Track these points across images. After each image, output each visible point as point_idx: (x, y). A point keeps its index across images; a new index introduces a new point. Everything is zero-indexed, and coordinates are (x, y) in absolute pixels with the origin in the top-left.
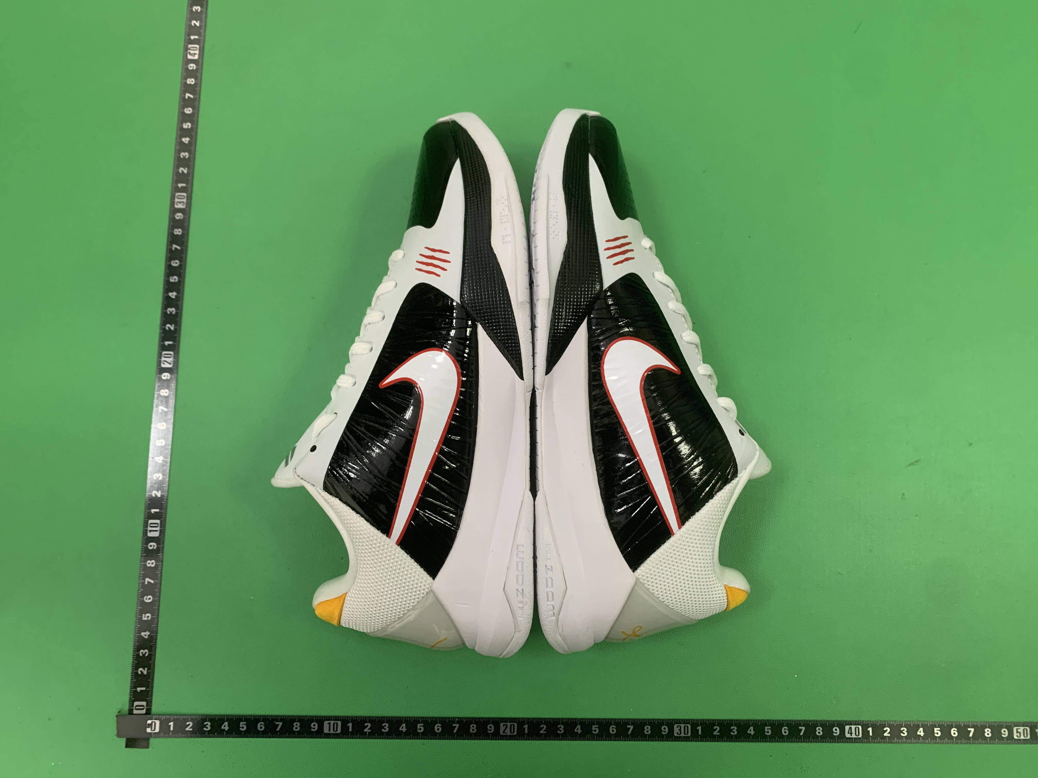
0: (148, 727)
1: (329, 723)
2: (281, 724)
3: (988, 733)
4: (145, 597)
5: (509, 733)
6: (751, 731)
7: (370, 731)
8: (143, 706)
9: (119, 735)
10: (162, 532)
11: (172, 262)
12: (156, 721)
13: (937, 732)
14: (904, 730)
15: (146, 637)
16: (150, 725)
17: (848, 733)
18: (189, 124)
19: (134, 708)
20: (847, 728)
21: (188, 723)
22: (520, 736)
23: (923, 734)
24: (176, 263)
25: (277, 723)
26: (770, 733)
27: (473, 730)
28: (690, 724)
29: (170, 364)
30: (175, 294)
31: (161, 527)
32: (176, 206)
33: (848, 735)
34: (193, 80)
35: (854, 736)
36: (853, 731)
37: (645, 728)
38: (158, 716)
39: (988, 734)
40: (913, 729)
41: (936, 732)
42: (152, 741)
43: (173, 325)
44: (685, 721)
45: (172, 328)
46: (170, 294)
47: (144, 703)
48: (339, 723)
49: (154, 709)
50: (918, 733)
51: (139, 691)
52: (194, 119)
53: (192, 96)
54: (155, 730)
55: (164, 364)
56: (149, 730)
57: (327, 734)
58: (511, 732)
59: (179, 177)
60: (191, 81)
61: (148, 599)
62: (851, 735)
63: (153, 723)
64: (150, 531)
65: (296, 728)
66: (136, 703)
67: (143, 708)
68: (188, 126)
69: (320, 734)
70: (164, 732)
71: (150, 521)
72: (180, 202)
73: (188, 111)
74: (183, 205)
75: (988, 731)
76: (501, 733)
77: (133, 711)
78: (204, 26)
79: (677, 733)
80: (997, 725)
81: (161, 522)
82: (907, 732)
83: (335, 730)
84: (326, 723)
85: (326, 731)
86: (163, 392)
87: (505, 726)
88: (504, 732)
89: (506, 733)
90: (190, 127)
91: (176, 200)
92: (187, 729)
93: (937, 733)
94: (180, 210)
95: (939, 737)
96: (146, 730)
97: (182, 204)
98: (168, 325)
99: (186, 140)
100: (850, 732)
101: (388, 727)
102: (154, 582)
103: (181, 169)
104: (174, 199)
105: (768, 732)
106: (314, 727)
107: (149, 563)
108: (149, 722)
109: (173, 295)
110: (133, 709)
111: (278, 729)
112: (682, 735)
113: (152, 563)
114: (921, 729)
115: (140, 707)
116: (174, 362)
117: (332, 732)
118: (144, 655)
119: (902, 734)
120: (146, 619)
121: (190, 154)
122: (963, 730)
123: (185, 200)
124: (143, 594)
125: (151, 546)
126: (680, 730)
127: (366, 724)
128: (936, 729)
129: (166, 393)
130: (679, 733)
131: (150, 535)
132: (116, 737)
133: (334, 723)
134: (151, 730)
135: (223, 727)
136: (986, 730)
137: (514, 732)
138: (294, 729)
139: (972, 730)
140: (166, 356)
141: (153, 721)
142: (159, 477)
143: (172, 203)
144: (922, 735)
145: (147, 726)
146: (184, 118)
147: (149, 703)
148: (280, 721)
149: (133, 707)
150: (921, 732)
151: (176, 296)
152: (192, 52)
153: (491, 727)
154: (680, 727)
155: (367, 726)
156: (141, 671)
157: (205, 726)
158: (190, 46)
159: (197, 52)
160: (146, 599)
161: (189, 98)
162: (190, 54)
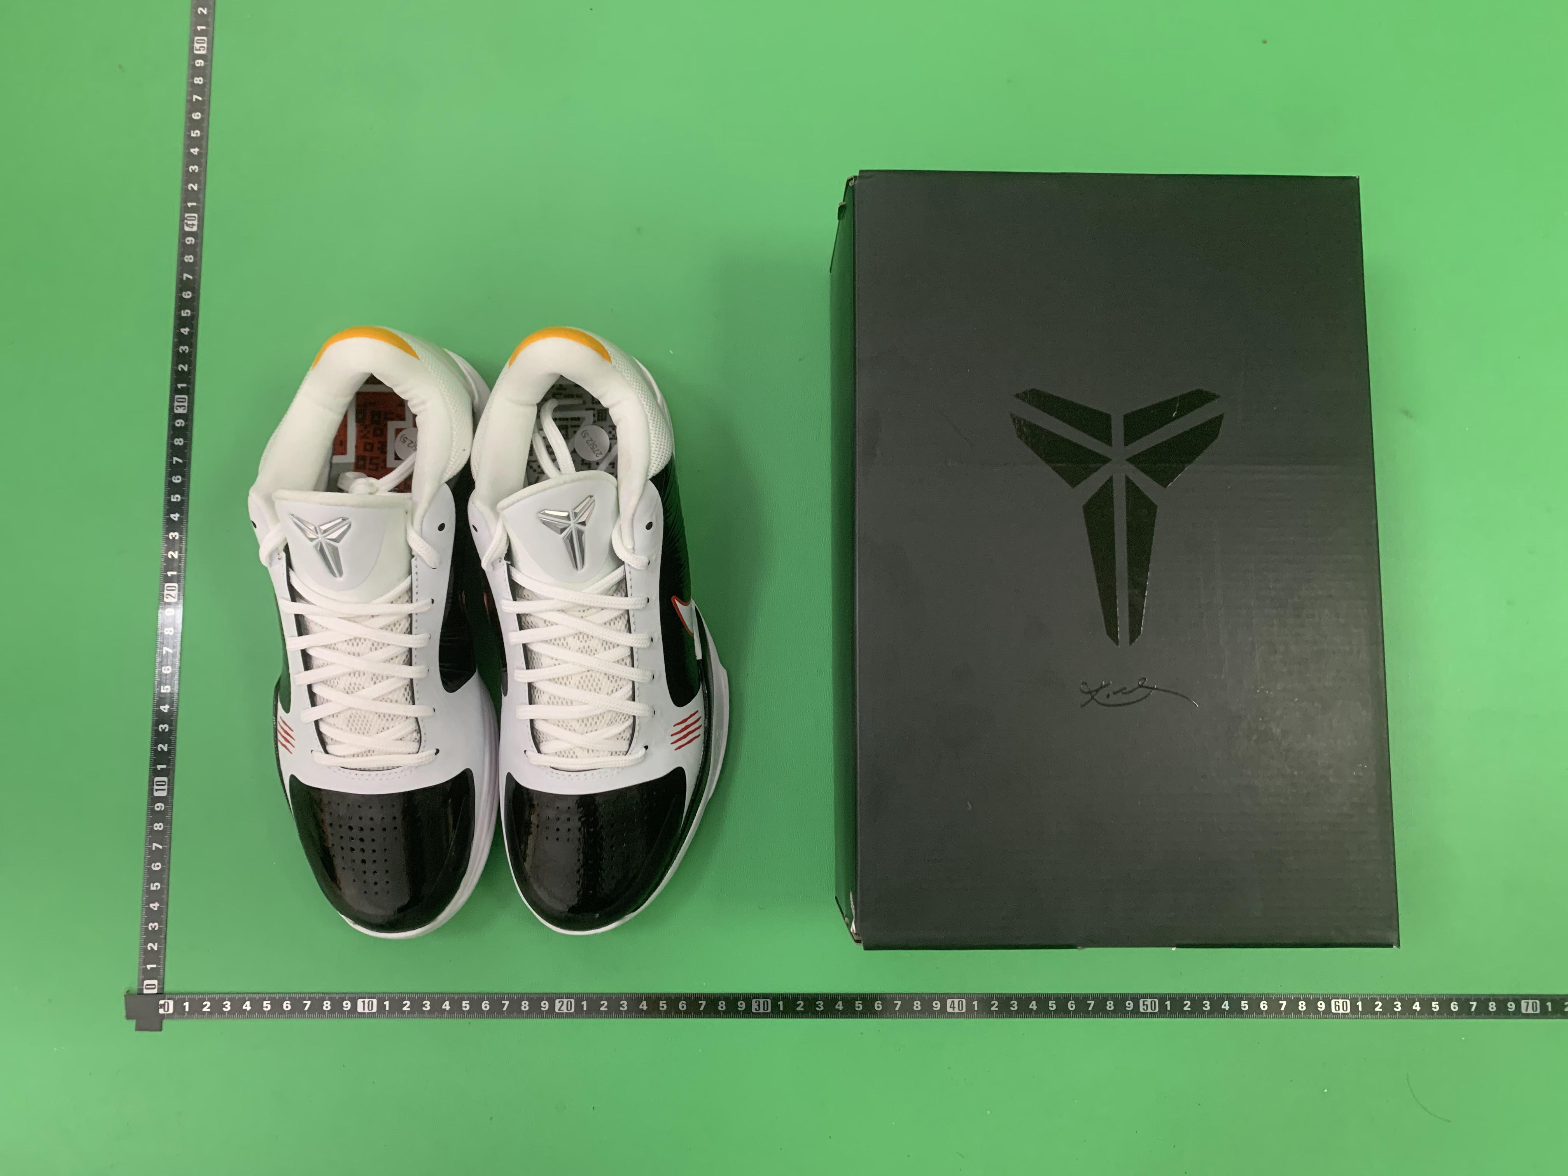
0: (161, 1008)
1: (364, 1002)
2: (309, 1002)
3: (1110, 1005)
4: (153, 864)
5: (565, 1011)
6: (840, 1006)
7: (409, 1009)
8: (154, 985)
9: (129, 1017)
10: (170, 791)
11: (173, 477)
12: (169, 1001)
13: (1052, 1005)
14: (1014, 1003)
15: (156, 908)
16: (163, 1006)
17: (950, 1007)
18: (189, 312)
20: (949, 1001)
21: (204, 1003)
22: (579, 1013)
23: (1036, 1007)
24: (177, 479)
25: (305, 1002)
26: (861, 1008)
27: (525, 1007)
28: (770, 999)
29: (173, 596)
30: (177, 515)
31: (168, 785)
32: (176, 411)
33: (949, 1010)
34: (192, 257)
35: (956, 1010)
36: (956, 1005)
37: (720, 1003)
38: (171, 996)
39: (1110, 1007)
40: (1024, 1002)
42: (166, 1023)
43: (176, 551)
44: (765, 996)
45: (175, 555)
46: (172, 515)
47: (155, 982)
48: (376, 1001)
49: (167, 989)
50: (1031, 1007)
51: (149, 968)
52: (194, 305)
53: (190, 277)
54: (168, 1011)
55: (167, 598)
56: (161, 1011)
57: (362, 1013)
58: (567, 1009)
59: (178, 376)
60: (189, 259)
61: (157, 867)
62: (954, 1010)
63: (166, 1004)
64: (157, 790)
65: (327, 1007)
66: (146, 982)
67: (154, 987)
69: (353, 1013)
70: (179, 1013)
71: (157, 779)
72: (180, 406)
73: (187, 295)
74: (184, 410)
75: (1110, 1003)
76: (557, 1010)
77: (143, 991)
78: (202, 190)
79: (756, 1009)
80: (1121, 997)
81: (169, 780)
82: (1017, 1005)
83: (370, 1009)
84: (361, 1001)
85: (361, 1009)
86: (167, 631)
87: (561, 1003)
88: (559, 1010)
89: (563, 1010)
90: (189, 315)
91: (176, 404)
92: (205, 1009)
94: (180, 416)
95: (1054, 1011)
96: (158, 1011)
97: (183, 408)
98: (170, 552)
99: (185, 331)
100: (952, 1006)
101: (430, 1005)
102: (163, 847)
103: (180, 367)
104: (174, 402)
105: (859, 1007)
106: (347, 1005)
107: (156, 827)
108: (162, 1002)
109: (175, 516)
110: (142, 989)
111: (306, 1008)
112: (762, 1011)
113: (160, 827)
114: (1034, 1002)
115: (151, 986)
116: (178, 594)
117: (366, 1011)
118: (154, 928)
119: (1012, 1008)
120: (155, 889)
121: (190, 347)
122: (1081, 1002)
123: (186, 404)
124: (150, 862)
125: (158, 807)
126: (759, 1005)
127: (404, 1003)
128: (1050, 1002)
129: (171, 631)
130: (758, 1009)
131: (156, 794)
132: (125, 1019)
133: (369, 1001)
134: (164, 1011)
135: (244, 1007)
136: (1108, 1003)
137: (571, 1009)
138: (324, 1008)
139: (1092, 1003)
140: (168, 587)
141: (166, 1001)
142: (165, 728)
143: (172, 407)
145: (159, 1007)
146: (182, 303)
147: (162, 983)
148: (308, 1000)
149: (143, 986)
150: (1034, 1006)
151: (179, 518)
152: (189, 222)
153: (545, 1004)
154: (759, 1002)
155: (406, 1004)
156: (151, 947)
157: (224, 1006)
158: (187, 215)
159: (196, 222)
160: (154, 866)
161: (187, 278)
162: (188, 225)
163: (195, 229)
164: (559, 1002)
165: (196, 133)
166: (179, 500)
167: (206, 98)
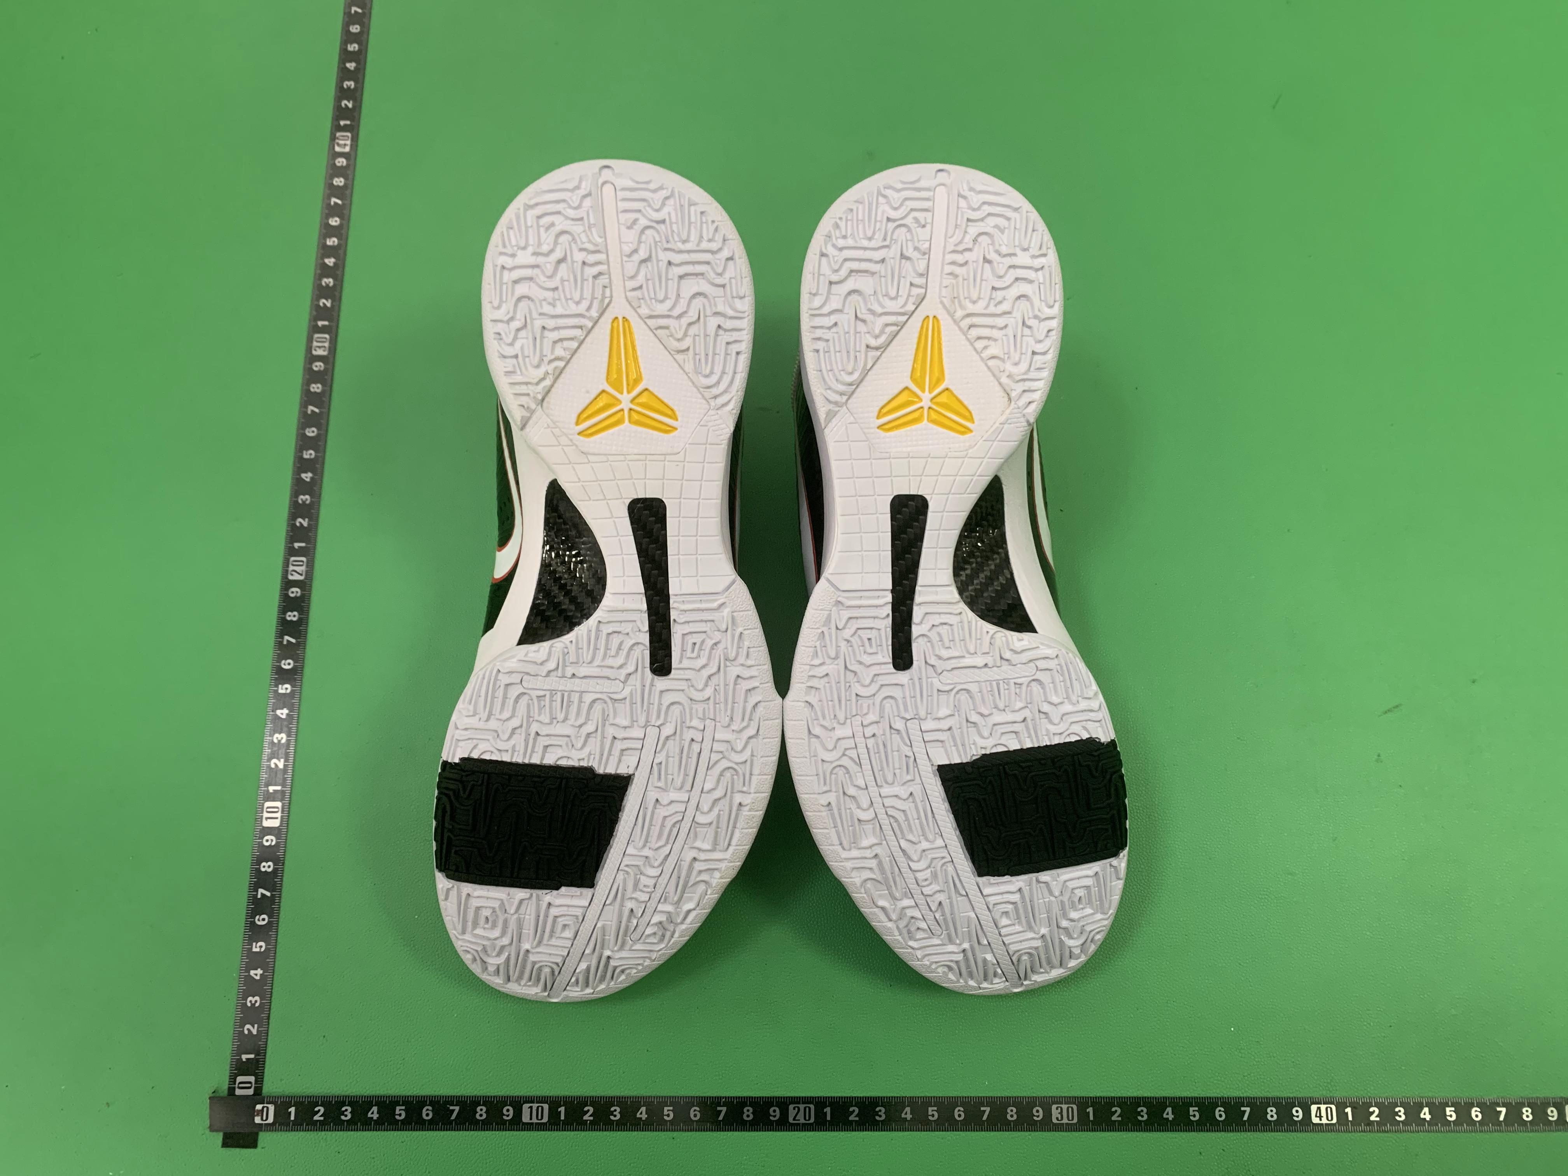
0: (258, 1115)
1: (531, 1108)
2: (457, 1108)
3: (1527, 1114)
4: (257, 917)
5: (802, 1121)
6: (1169, 1114)
7: (592, 1118)
8: (250, 1083)
9: (212, 1129)
10: (285, 819)
11: (307, 430)
12: (269, 1106)
13: (1451, 1114)
14: (1400, 1111)
15: (258, 978)
16: (260, 1112)
17: (1316, 1116)
18: (335, 240)
19: (237, 1085)
20: (1314, 1108)
21: (316, 1109)
22: (820, 1124)
23: (1430, 1116)
24: (313, 432)
25: (451, 1108)
26: (1197, 1117)
27: (748, 1116)
28: (1075, 1104)
29: (301, 575)
30: (310, 475)
31: (283, 811)
32: (314, 353)
33: (1315, 1120)
34: (342, 180)
35: (1324, 1121)
36: (1323, 1113)
37: (1009, 1111)
38: (272, 1100)
39: (1528, 1116)
40: (1413, 1110)
41: (1448, 1113)
42: (264, 1138)
43: (307, 520)
44: (1069, 1100)
45: (305, 524)
46: (303, 476)
47: (252, 1079)
48: (546, 1106)
49: (267, 1090)
50: (1422, 1116)
51: (244, 1060)
52: (343, 232)
53: (339, 202)
54: (267, 1119)
55: (292, 575)
56: (257, 1120)
57: (527, 1124)
58: (805, 1119)
59: (319, 313)
60: (339, 182)
61: (262, 920)
62: (1321, 1120)
63: (265, 1109)
64: (267, 818)
65: (481, 1115)
66: (240, 1079)
67: (249, 1085)
68: (334, 242)
69: (516, 1124)
70: (282, 1123)
71: (268, 802)
72: (319, 347)
73: (334, 222)
74: (324, 351)
75: (1527, 1111)
76: (791, 1120)
77: (235, 1091)
78: (358, 107)
79: (1057, 1119)
80: (1541, 1103)
81: (284, 805)
82: (1405, 1114)
83: (540, 1117)
84: (526, 1107)
85: (526, 1118)
86: (290, 616)
87: (796, 1109)
88: (794, 1119)
89: (799, 1120)
90: (336, 243)
91: (315, 344)
92: (316, 1118)
93: (1451, 1116)
94: (320, 358)
95: (1453, 1121)
96: (254, 1119)
97: (323, 349)
98: (300, 520)
99: (330, 261)
100: (1318, 1115)
101: (620, 1113)
102: (271, 895)
103: (323, 301)
104: (312, 342)
105: (1194, 1116)
106: (508, 1112)
107: (264, 867)
108: (259, 1107)
109: (307, 476)
110: (234, 1088)
111: (453, 1117)
112: (1065, 1121)
113: (269, 867)
114: (1426, 1110)
115: (245, 1085)
116: (307, 572)
117: (534, 1120)
118: (254, 1004)
119: (1397, 1118)
120: (258, 950)
121: (335, 279)
122: (1489, 1110)
123: (327, 345)
124: (254, 913)
125: (267, 841)
126: (1061, 1113)
127: (586, 1109)
128: (1448, 1109)
129: (294, 616)
130: (1060, 1119)
131: (266, 823)
132: (207, 1131)
133: (538, 1107)
134: (262, 1119)
135: (369, 1115)
136: (1524, 1110)
137: (809, 1119)
138: (478, 1116)
139: (1504, 1110)
140: (295, 563)
141: (265, 1105)
142: (282, 738)
143: (309, 348)
144: (1428, 1119)
145: (255, 1113)
146: (328, 231)
147: (259, 1080)
148: (456, 1105)
149: (235, 1084)
150: (1426, 1114)
151: (312, 478)
152: (341, 142)
153: (774, 1111)
154: (1061, 1109)
155: (588, 1110)
156: (248, 1029)
157: (343, 1113)
158: (338, 134)
159: (349, 142)
160: (259, 920)
161: (336, 203)
162: (338, 145)
163: (347, 149)
164: (794, 1108)
165: (353, 47)
166: (313, 456)
167: (366, 11)
